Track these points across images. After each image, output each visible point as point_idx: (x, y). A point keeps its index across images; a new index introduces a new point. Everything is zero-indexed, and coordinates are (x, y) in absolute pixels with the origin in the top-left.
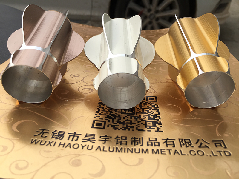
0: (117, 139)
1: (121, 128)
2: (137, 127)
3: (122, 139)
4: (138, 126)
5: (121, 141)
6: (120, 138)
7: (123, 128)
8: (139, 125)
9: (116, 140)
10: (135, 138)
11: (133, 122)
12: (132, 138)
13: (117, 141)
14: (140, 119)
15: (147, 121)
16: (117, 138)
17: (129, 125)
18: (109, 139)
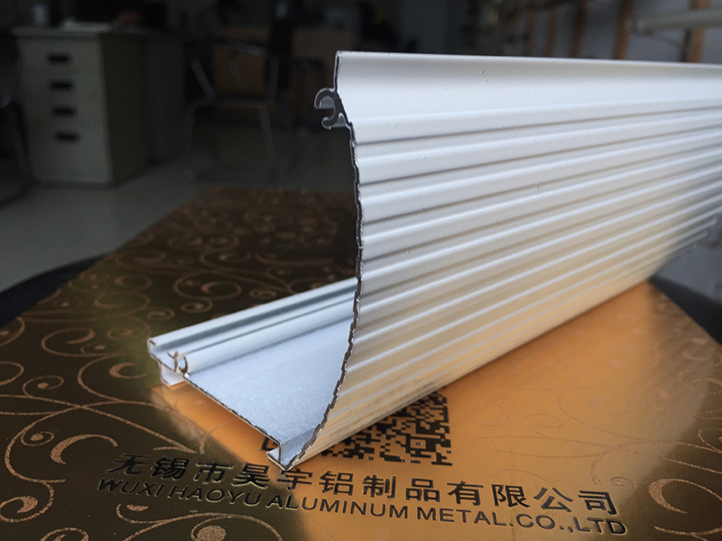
0: (327, 480)
1: (340, 452)
2: (383, 450)
3: (339, 479)
4: (387, 447)
5: (337, 485)
6: (336, 478)
7: (346, 453)
8: (388, 444)
9: (324, 481)
10: (374, 479)
11: (374, 437)
12: (368, 478)
13: (326, 484)
14: (393, 431)
15: (412, 435)
16: (327, 477)
17: (363, 444)
18: (304, 478)
